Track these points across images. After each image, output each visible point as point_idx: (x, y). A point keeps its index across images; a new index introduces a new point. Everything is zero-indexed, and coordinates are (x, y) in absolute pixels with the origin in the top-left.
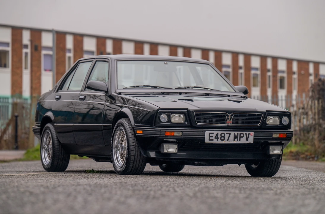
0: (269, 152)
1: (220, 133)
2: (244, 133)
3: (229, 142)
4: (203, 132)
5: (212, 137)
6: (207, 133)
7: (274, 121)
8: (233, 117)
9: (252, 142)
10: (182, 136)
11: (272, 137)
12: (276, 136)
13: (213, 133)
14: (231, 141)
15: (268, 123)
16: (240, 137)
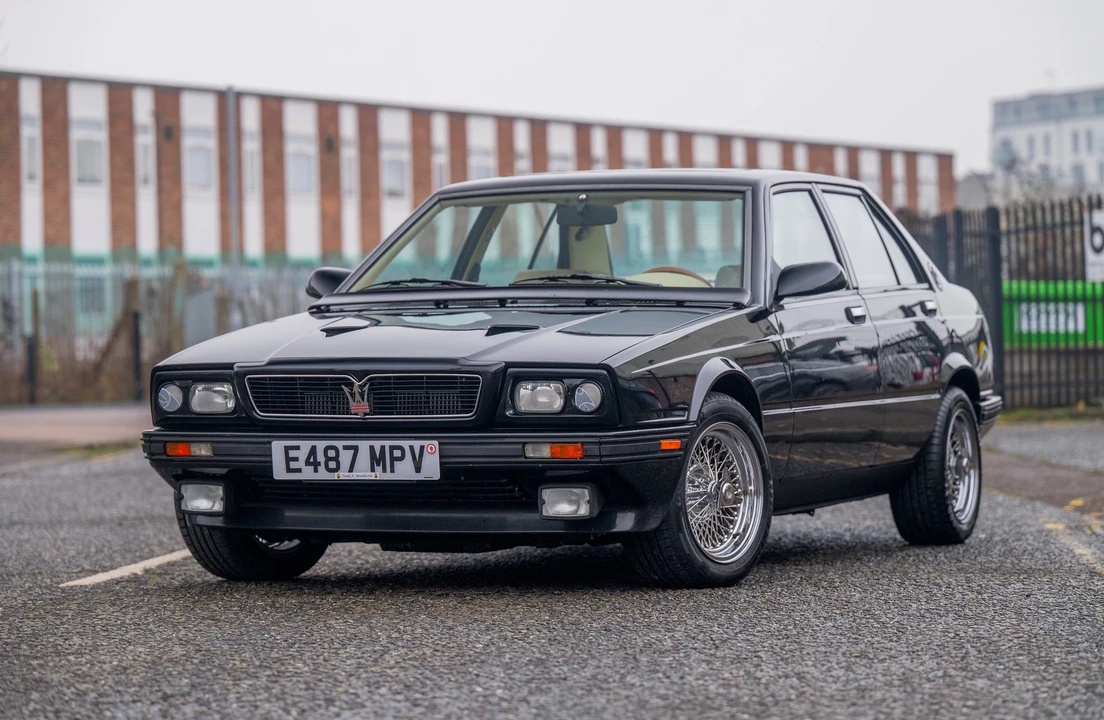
0: (540, 511)
1: (321, 445)
2: (405, 444)
3: (354, 476)
5: (296, 459)
6: (278, 447)
9: (436, 476)
10: (214, 458)
11: (526, 456)
12: (538, 452)
13: (297, 448)
14: (363, 472)
16: (393, 459)
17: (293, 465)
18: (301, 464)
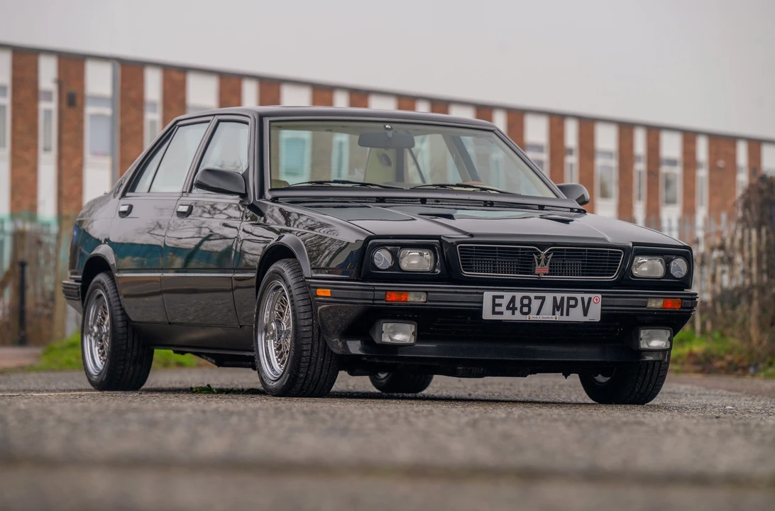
0: (638, 344)
1: (519, 295)
2: (579, 296)
3: (541, 318)
4: (477, 293)
5: (500, 305)
6: (488, 296)
7: (653, 268)
8: (550, 256)
9: (598, 319)
10: (428, 303)
11: (645, 307)
12: (656, 304)
13: (502, 297)
14: (547, 315)
15: (635, 272)
16: (569, 306)
17: (497, 309)
18: (503, 309)
